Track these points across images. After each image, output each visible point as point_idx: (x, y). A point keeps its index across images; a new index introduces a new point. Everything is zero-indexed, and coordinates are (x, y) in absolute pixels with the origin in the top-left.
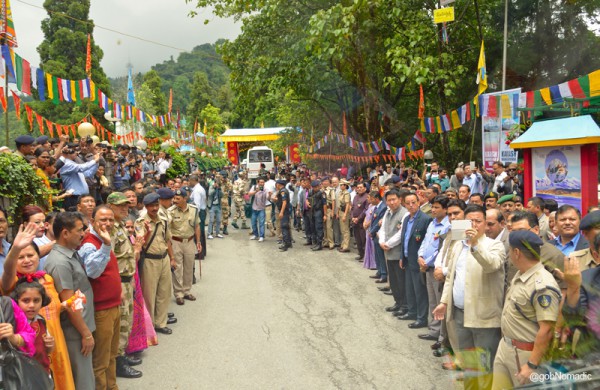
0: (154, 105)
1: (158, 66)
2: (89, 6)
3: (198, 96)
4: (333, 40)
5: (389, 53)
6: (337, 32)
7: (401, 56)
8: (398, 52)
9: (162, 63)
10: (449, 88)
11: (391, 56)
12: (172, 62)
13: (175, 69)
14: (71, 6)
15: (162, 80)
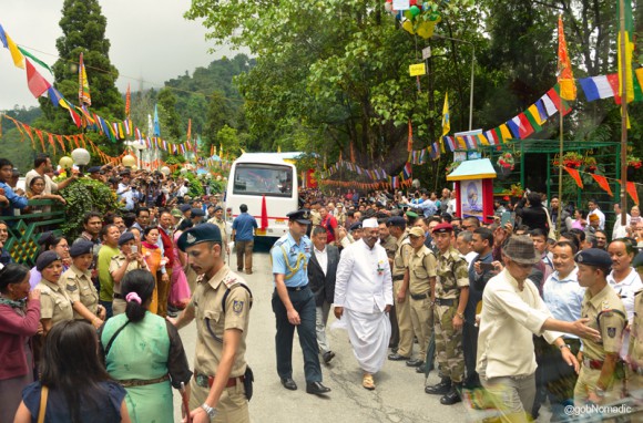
0: (168, 125)
1: (172, 81)
2: (105, 25)
3: (214, 116)
4: (329, 85)
5: (373, 100)
6: (332, 79)
7: (382, 102)
8: (379, 100)
9: (176, 78)
10: (422, 129)
11: (376, 102)
12: (187, 77)
13: (191, 85)
14: (87, 25)
15: (177, 97)
